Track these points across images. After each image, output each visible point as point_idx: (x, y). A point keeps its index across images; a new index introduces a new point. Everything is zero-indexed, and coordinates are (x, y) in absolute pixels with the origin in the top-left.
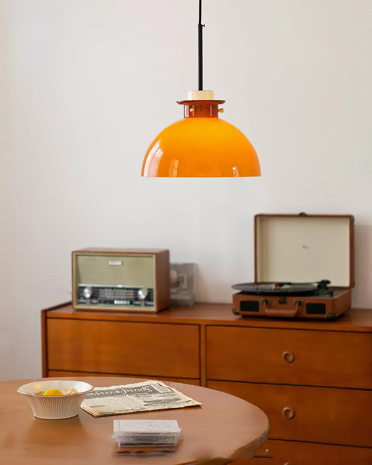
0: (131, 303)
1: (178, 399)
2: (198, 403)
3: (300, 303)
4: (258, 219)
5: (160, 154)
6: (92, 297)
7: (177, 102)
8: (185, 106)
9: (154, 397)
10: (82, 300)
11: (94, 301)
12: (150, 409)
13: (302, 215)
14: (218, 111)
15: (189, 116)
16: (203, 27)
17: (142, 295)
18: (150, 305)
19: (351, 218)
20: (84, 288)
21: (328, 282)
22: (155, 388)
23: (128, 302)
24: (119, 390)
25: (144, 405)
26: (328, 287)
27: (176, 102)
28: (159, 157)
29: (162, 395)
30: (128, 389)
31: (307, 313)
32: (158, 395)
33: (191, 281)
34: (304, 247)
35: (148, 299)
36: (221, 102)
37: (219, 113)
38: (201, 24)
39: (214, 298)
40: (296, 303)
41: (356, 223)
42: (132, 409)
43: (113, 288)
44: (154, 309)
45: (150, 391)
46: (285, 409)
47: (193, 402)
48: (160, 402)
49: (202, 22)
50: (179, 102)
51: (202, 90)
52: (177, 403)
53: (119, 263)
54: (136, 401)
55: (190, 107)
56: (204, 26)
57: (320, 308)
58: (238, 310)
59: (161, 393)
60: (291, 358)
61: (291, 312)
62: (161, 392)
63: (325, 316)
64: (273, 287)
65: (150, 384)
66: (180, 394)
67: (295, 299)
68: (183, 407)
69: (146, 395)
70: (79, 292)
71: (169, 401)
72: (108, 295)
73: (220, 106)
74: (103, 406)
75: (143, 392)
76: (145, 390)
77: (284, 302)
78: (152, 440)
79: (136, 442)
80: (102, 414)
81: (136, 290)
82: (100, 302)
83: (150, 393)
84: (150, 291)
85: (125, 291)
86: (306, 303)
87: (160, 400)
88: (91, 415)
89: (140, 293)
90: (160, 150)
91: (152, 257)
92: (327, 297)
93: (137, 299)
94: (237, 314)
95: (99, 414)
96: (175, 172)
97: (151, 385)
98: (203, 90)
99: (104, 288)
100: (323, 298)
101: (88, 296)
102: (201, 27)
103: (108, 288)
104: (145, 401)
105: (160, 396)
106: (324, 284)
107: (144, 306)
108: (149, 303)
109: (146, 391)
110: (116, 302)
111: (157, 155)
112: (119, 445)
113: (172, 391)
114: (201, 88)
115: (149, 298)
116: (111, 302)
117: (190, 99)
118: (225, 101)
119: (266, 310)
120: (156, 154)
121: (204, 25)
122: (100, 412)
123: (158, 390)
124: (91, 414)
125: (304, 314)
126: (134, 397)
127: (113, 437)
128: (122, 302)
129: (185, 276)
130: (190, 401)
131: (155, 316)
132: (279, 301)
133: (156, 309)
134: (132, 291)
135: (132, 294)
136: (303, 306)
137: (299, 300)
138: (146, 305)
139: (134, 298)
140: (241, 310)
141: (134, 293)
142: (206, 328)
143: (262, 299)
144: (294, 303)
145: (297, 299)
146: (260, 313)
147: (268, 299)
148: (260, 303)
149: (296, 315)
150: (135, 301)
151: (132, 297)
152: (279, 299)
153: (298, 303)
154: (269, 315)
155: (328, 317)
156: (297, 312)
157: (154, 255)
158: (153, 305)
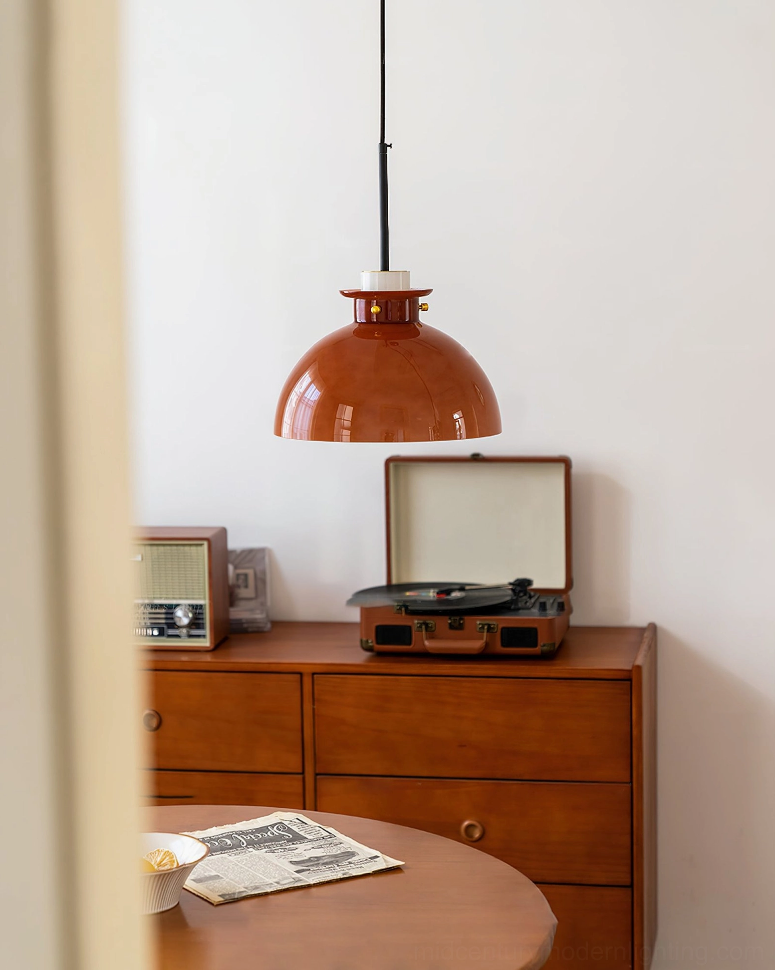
0: (162, 633)
1: (353, 855)
2: (394, 862)
3: (490, 629)
4: (391, 465)
7: (342, 293)
8: (358, 300)
9: (303, 851)
12: (312, 881)
13: (475, 458)
14: (419, 309)
15: (366, 319)
16: (389, 148)
17: (183, 617)
18: (198, 636)
19: (565, 462)
21: (530, 582)
22: (295, 828)
23: (156, 632)
24: (229, 836)
25: (296, 872)
26: (532, 591)
27: (340, 294)
29: (316, 844)
30: (243, 833)
31: (503, 645)
32: (309, 845)
33: (261, 581)
35: (194, 625)
36: (425, 293)
37: (421, 313)
38: (385, 143)
39: (304, 612)
40: (483, 628)
41: (574, 470)
42: (278, 883)
44: (206, 643)
45: (289, 837)
46: (466, 823)
47: (384, 860)
48: (321, 862)
49: (386, 139)
52: (354, 864)
54: (276, 862)
55: (368, 306)
56: (391, 146)
57: (526, 635)
58: (372, 642)
59: (311, 841)
61: (475, 645)
62: (311, 837)
63: (537, 650)
65: (280, 821)
66: (350, 843)
67: (479, 621)
68: (371, 872)
69: (287, 847)
71: (337, 859)
73: (421, 300)
74: (217, 877)
75: (277, 839)
76: (277, 834)
77: (460, 627)
80: (227, 897)
81: (171, 608)
83: (291, 841)
84: (197, 610)
85: (149, 610)
86: (501, 626)
87: (318, 858)
88: (206, 900)
89: (179, 613)
91: (201, 545)
92: (537, 614)
93: (173, 625)
94: (368, 649)
95: (221, 899)
97: (283, 822)
98: (390, 270)
100: (529, 616)
102: (384, 148)
104: (292, 863)
105: (313, 848)
106: (522, 586)
107: (186, 638)
108: (195, 632)
109: (281, 837)
111: (309, 396)
113: (329, 832)
114: (385, 267)
115: (196, 623)
118: (432, 290)
119: (427, 643)
121: (391, 144)
122: (220, 894)
123: (301, 833)
124: (205, 898)
125: (499, 648)
126: (266, 852)
128: (144, 632)
129: (250, 572)
130: (377, 857)
131: (208, 658)
132: (450, 624)
133: (211, 643)
134: (163, 611)
135: (163, 616)
136: (496, 632)
137: (487, 622)
138: (190, 636)
139: (166, 623)
140: (378, 643)
141: (166, 613)
142: (313, 678)
143: (416, 622)
144: (480, 628)
145: (485, 620)
146: (414, 646)
147: (428, 622)
148: (414, 629)
149: (484, 650)
150: (169, 628)
151: (163, 621)
152: (449, 622)
153: (486, 627)
154: (430, 651)
155: (542, 652)
156: (487, 644)
157: (206, 543)
158: (204, 636)
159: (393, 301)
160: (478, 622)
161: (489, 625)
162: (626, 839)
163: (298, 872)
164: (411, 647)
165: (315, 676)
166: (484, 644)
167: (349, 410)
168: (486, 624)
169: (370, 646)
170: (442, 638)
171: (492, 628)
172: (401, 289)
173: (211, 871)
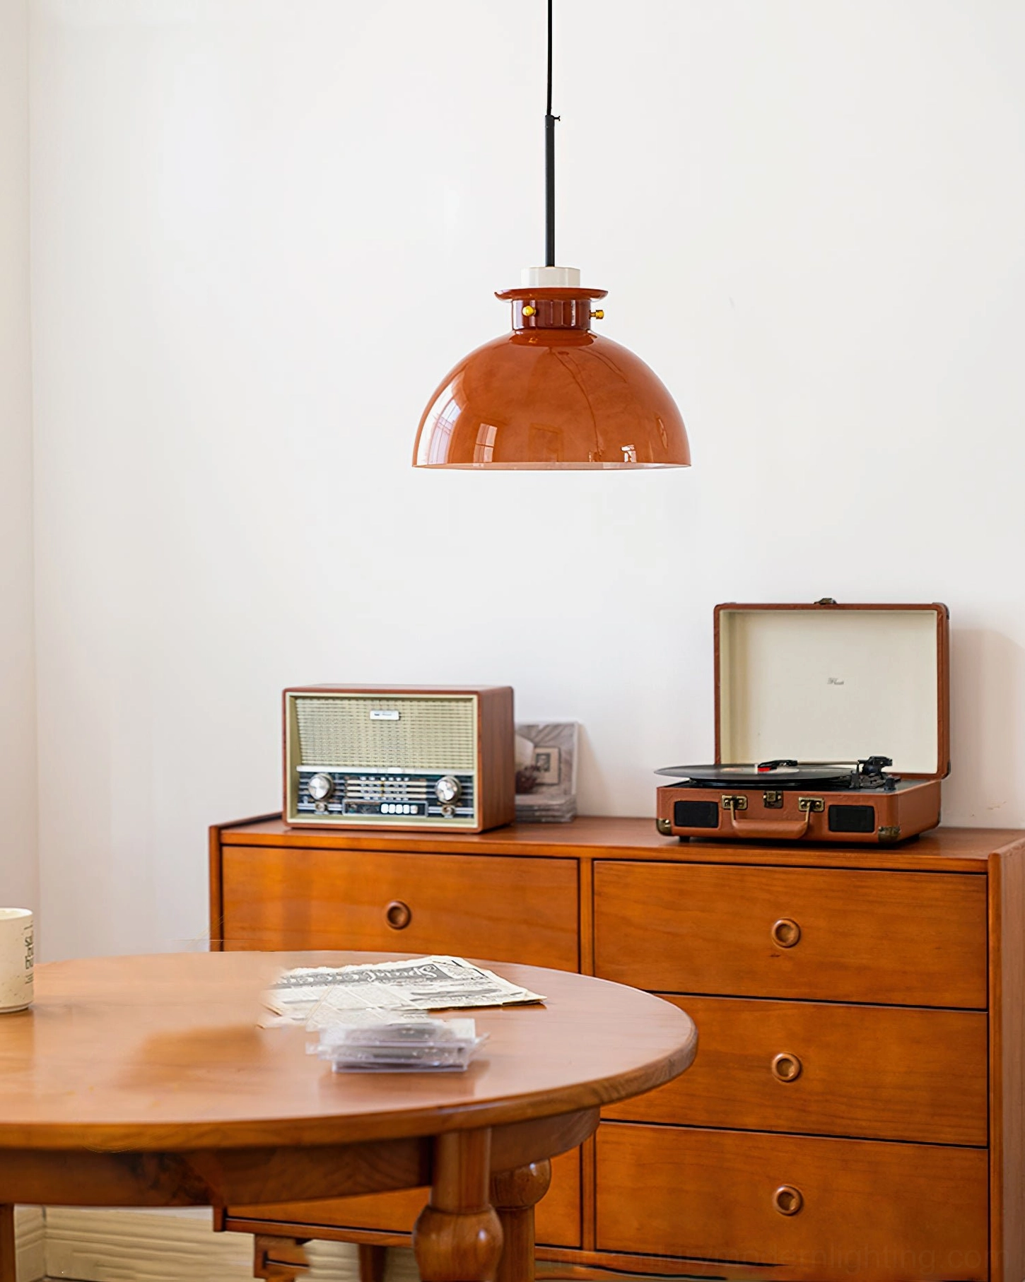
0: (421, 811)
1: (494, 991)
2: (536, 997)
3: (814, 807)
4: (723, 614)
5: (453, 413)
6: (329, 797)
7: (496, 293)
8: (515, 302)
9: (437, 986)
10: (305, 805)
11: (335, 807)
13: (826, 605)
14: (591, 316)
15: (524, 325)
17: (446, 791)
18: (465, 816)
19: (942, 612)
20: (311, 775)
21: (887, 762)
22: (444, 970)
23: (414, 809)
24: (361, 973)
25: (410, 1000)
26: (884, 773)
27: (494, 295)
28: (450, 420)
29: (457, 983)
30: (379, 971)
31: (830, 829)
32: (449, 982)
34: (832, 681)
35: (459, 800)
36: (599, 294)
37: (594, 321)
38: (553, 114)
40: (805, 804)
42: (381, 1007)
43: (378, 776)
44: (474, 824)
45: (433, 976)
46: (780, 1056)
47: (526, 995)
48: (448, 995)
49: (552, 110)
50: (500, 293)
51: (553, 265)
52: (487, 998)
53: (395, 716)
54: (395, 993)
55: (525, 305)
56: (558, 118)
57: (861, 817)
58: (669, 823)
59: (457, 980)
60: (792, 936)
61: (794, 827)
62: (458, 978)
63: (873, 835)
64: (756, 770)
66: (498, 982)
67: (801, 797)
68: (501, 1003)
69: (421, 984)
70: (298, 786)
71: (469, 994)
72: (367, 792)
75: (416, 976)
76: (420, 974)
77: (778, 804)
78: (411, 1057)
79: (372, 1060)
81: (433, 780)
82: (348, 808)
83: (432, 979)
84: (463, 781)
85: (407, 782)
86: (829, 804)
87: (449, 992)
89: (442, 786)
90: (453, 403)
91: (470, 700)
92: (880, 792)
93: (434, 802)
94: (667, 833)
96: (488, 453)
97: (434, 964)
98: (555, 266)
99: (357, 776)
100: (870, 795)
101: (320, 793)
102: (550, 121)
103: (368, 776)
104: (413, 994)
105: (451, 985)
106: (876, 765)
107: (451, 817)
108: (460, 810)
109: (423, 976)
110: (385, 808)
111: (446, 418)
112: (334, 1068)
113: (483, 975)
114: (550, 262)
115: (461, 798)
116: (375, 808)
117: (525, 284)
118: (606, 292)
119: (735, 823)
120: (443, 416)
123: (450, 974)
125: (826, 833)
126: (392, 986)
127: (320, 1048)
128: (399, 809)
130: (521, 993)
131: (476, 839)
132: (765, 799)
133: (479, 824)
134: (425, 784)
135: (424, 790)
136: (823, 811)
137: (812, 799)
138: (455, 815)
139: (427, 799)
140: (676, 824)
141: (427, 787)
142: (593, 865)
143: (724, 797)
144: (802, 806)
145: (808, 796)
146: (719, 829)
147: (738, 797)
148: (722, 805)
149: (806, 834)
150: (430, 805)
151: (424, 796)
152: (765, 797)
153: (808, 804)
154: (741, 835)
155: (880, 838)
156: (810, 827)
157: (475, 697)
158: (472, 816)
159: (556, 301)
160: (800, 799)
161: (813, 803)
162: (980, 1085)
163: (412, 1000)
164: (717, 829)
165: (596, 862)
166: (806, 826)
167: (492, 431)
168: (809, 801)
169: (667, 828)
170: (753, 819)
171: (818, 805)
172: (567, 286)
173: (311, 996)
